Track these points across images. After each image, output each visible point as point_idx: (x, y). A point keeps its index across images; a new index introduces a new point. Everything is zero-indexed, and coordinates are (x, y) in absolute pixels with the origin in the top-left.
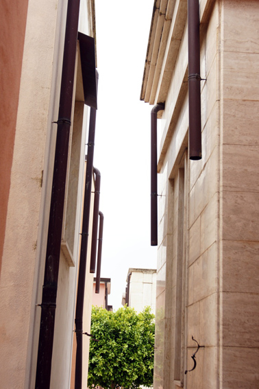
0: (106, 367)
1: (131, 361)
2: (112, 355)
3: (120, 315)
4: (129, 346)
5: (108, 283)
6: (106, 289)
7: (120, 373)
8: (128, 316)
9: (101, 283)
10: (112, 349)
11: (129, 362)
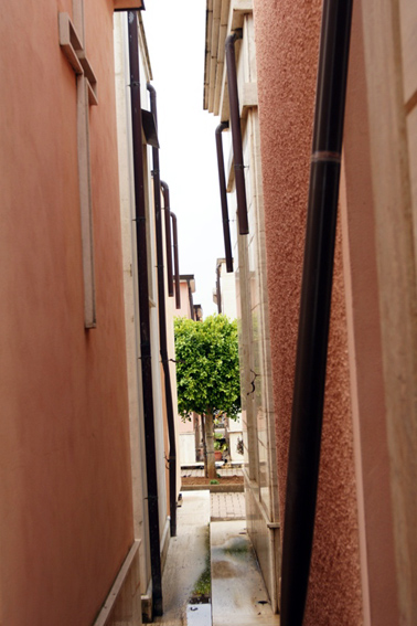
0: (198, 389)
1: (228, 380)
2: (203, 374)
3: (209, 325)
4: (224, 361)
5: (191, 281)
6: (189, 289)
7: (216, 395)
8: (220, 326)
9: (181, 281)
10: (203, 367)
11: (226, 380)
